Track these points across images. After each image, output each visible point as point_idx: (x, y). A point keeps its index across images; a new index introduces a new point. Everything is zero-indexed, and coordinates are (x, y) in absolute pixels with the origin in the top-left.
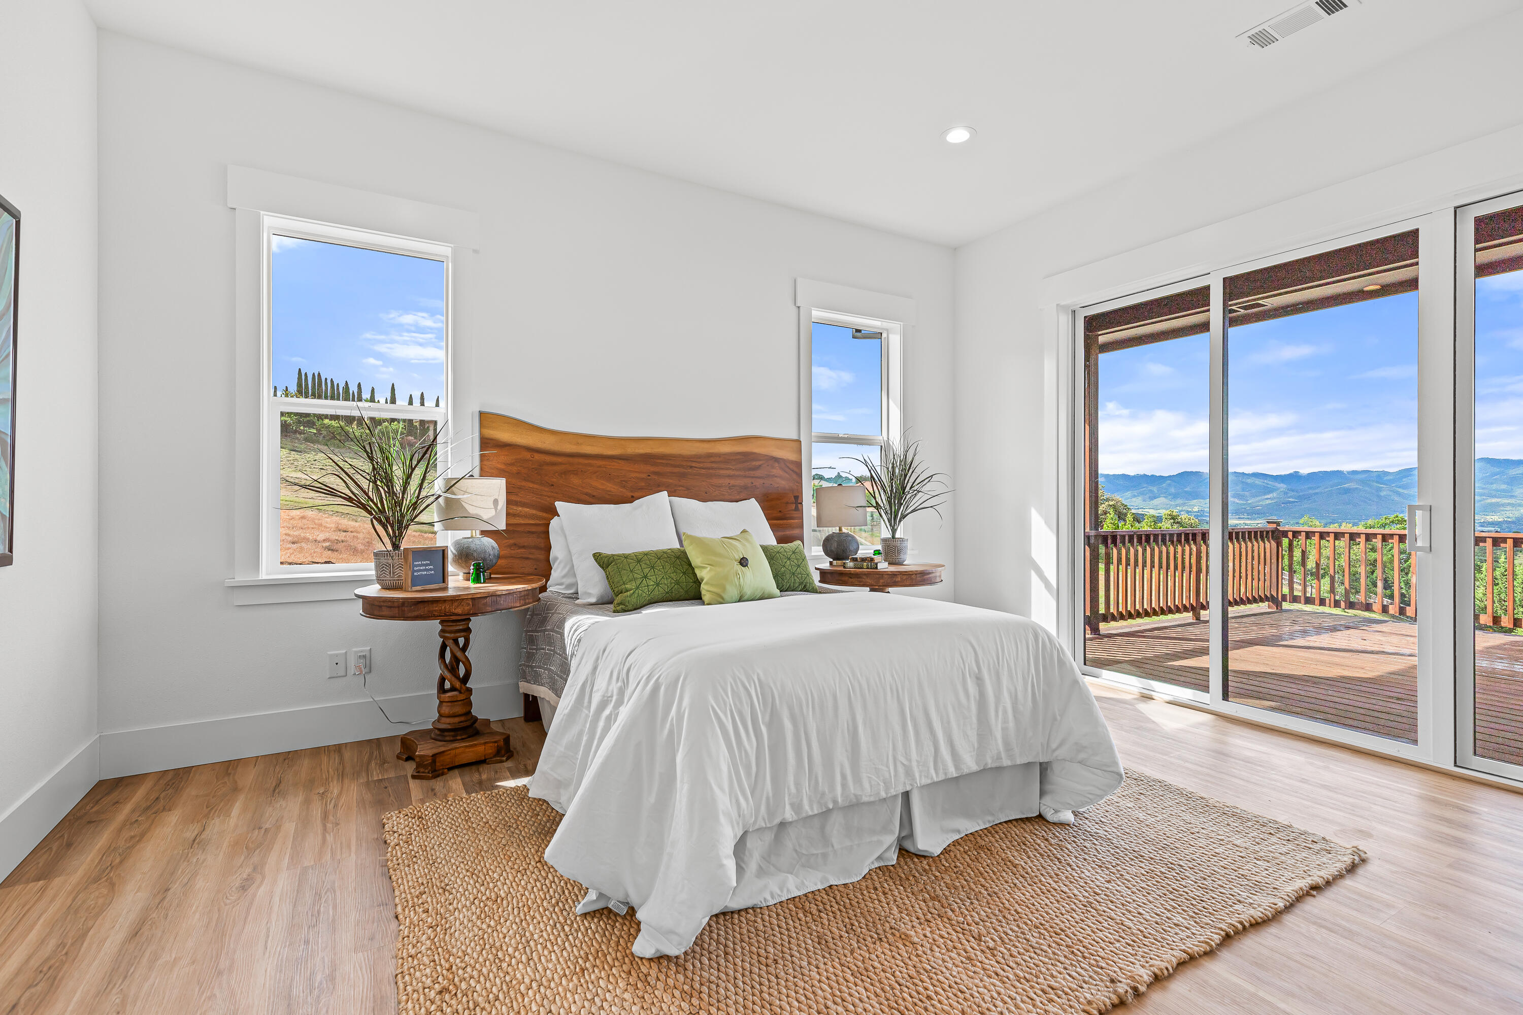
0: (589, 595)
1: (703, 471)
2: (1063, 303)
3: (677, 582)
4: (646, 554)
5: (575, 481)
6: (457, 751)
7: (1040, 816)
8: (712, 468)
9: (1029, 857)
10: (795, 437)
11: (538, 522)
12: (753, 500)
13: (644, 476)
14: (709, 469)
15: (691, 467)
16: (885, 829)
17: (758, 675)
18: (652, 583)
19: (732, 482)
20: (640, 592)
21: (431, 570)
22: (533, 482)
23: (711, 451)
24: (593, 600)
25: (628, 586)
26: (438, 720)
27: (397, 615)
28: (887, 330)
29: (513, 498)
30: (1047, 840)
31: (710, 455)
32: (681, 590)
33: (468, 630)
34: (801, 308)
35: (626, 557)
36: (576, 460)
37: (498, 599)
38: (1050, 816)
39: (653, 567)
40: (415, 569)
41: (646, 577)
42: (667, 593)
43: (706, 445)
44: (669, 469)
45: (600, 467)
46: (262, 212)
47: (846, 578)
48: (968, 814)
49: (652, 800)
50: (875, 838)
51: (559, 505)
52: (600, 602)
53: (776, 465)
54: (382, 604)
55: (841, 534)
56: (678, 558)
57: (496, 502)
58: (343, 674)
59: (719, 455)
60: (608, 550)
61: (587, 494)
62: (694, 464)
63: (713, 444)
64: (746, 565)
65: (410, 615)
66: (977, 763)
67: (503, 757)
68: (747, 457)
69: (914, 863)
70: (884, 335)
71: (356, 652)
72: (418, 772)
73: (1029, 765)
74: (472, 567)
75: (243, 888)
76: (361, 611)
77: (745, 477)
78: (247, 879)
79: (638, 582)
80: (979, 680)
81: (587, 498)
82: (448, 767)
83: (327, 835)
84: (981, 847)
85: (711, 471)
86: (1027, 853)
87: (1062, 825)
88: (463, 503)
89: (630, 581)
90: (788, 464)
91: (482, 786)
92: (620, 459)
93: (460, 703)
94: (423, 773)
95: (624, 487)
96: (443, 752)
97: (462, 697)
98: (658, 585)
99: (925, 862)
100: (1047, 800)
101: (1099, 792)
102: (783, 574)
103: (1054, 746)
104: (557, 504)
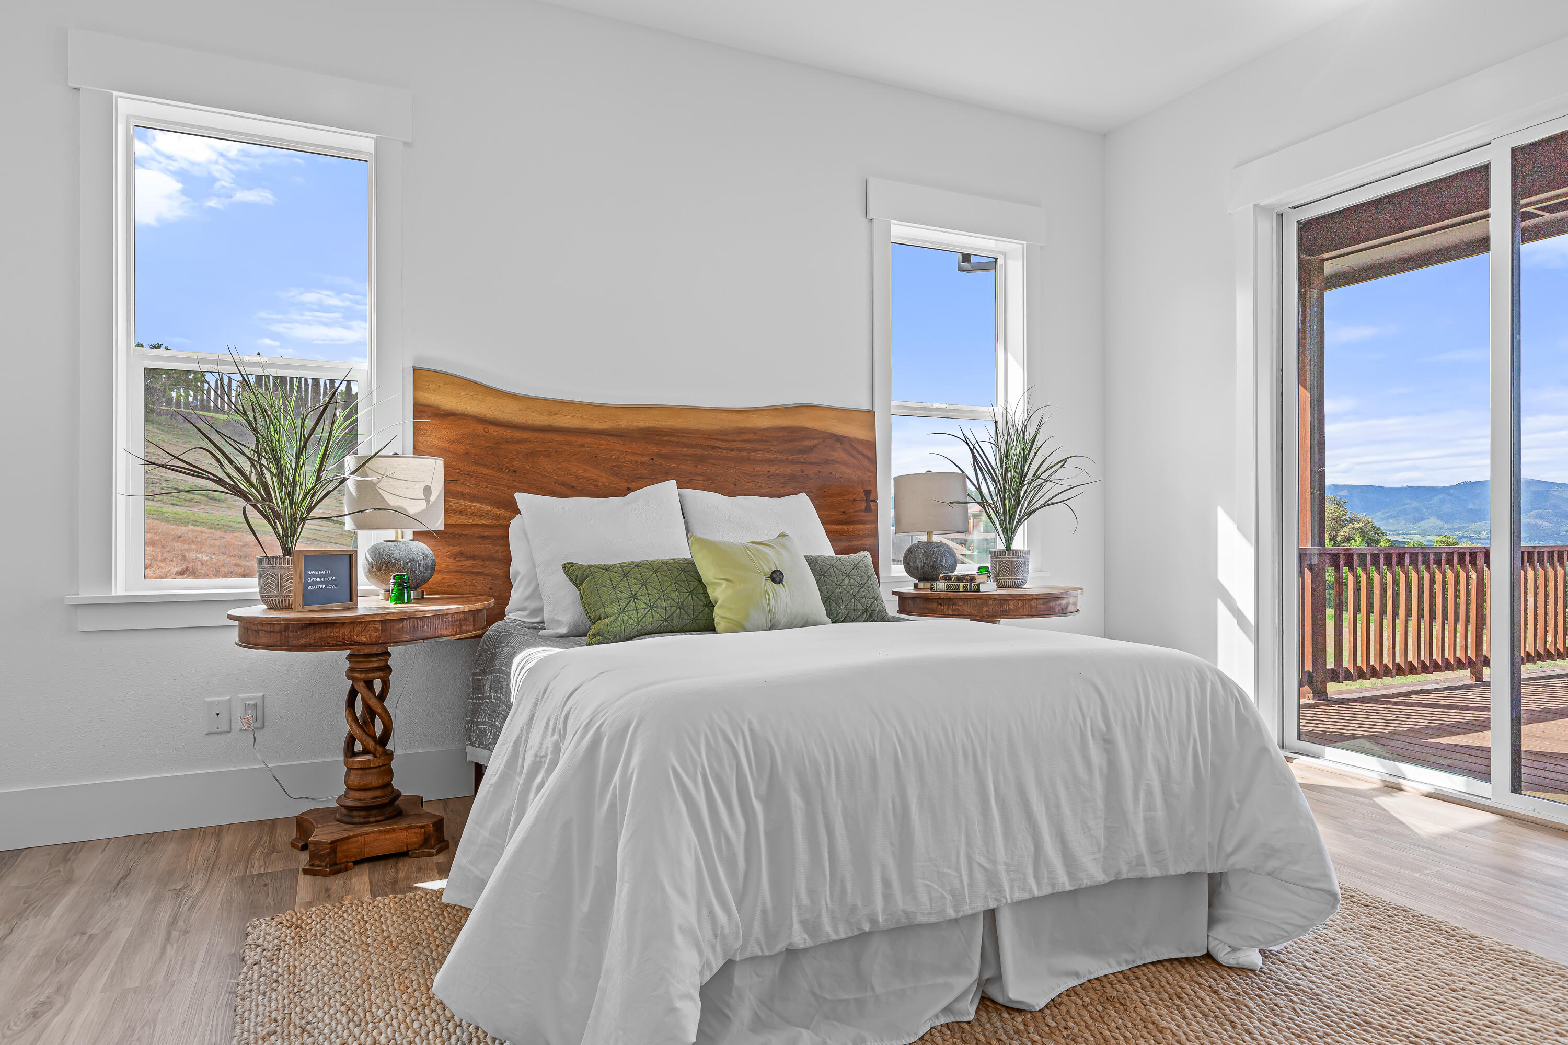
0: (559, 623)
1: (731, 454)
2: (1264, 202)
3: (680, 606)
4: (637, 565)
5: (547, 464)
6: (369, 838)
7: (1209, 956)
8: (744, 450)
9: (1184, 1018)
10: (865, 406)
11: (492, 522)
12: (803, 496)
13: (645, 459)
14: (740, 450)
15: (714, 448)
16: (958, 968)
17: (750, 723)
18: (643, 606)
19: (774, 470)
20: (626, 618)
21: (332, 582)
22: (486, 467)
23: (742, 425)
24: (563, 630)
25: (609, 610)
26: (345, 795)
27: (279, 643)
28: (1005, 254)
29: (454, 487)
30: (1216, 992)
31: (741, 431)
32: (686, 617)
33: (387, 669)
34: (875, 222)
35: (608, 568)
36: (548, 436)
37: (420, 623)
38: (1223, 956)
39: (645, 584)
40: (310, 580)
41: (634, 597)
42: (666, 620)
43: (735, 417)
44: (681, 450)
45: (582, 446)
46: (115, 93)
47: (933, 606)
48: (1094, 951)
49: (585, 907)
50: (940, 980)
51: (521, 498)
52: (574, 633)
53: (838, 445)
54: (259, 627)
55: (930, 543)
56: (683, 571)
57: (427, 490)
58: (226, 728)
59: (754, 431)
60: (582, 560)
61: (563, 484)
62: (717, 444)
63: (748, 415)
64: (780, 582)
65: (295, 642)
66: (1105, 871)
67: (433, 848)
68: (795, 434)
69: (1002, 1020)
70: (1000, 262)
71: (244, 699)
72: (312, 865)
73: (1190, 876)
74: (392, 581)
75: (35, 1015)
76: (237, 640)
77: (793, 462)
78: (43, 1004)
79: (623, 605)
80: (1108, 743)
82: (353, 859)
83: (169, 947)
84: (1110, 1000)
85: (744, 454)
86: (1181, 1011)
87: (1243, 970)
88: (381, 492)
89: (612, 602)
90: (856, 445)
91: (394, 887)
92: (611, 435)
93: (375, 770)
94: (319, 866)
95: (617, 475)
96: (348, 838)
97: (378, 763)
98: (651, 608)
99: (1019, 1019)
100: (1220, 931)
101: (1300, 921)
102: (838, 597)
103: (1229, 848)
104: (518, 496)
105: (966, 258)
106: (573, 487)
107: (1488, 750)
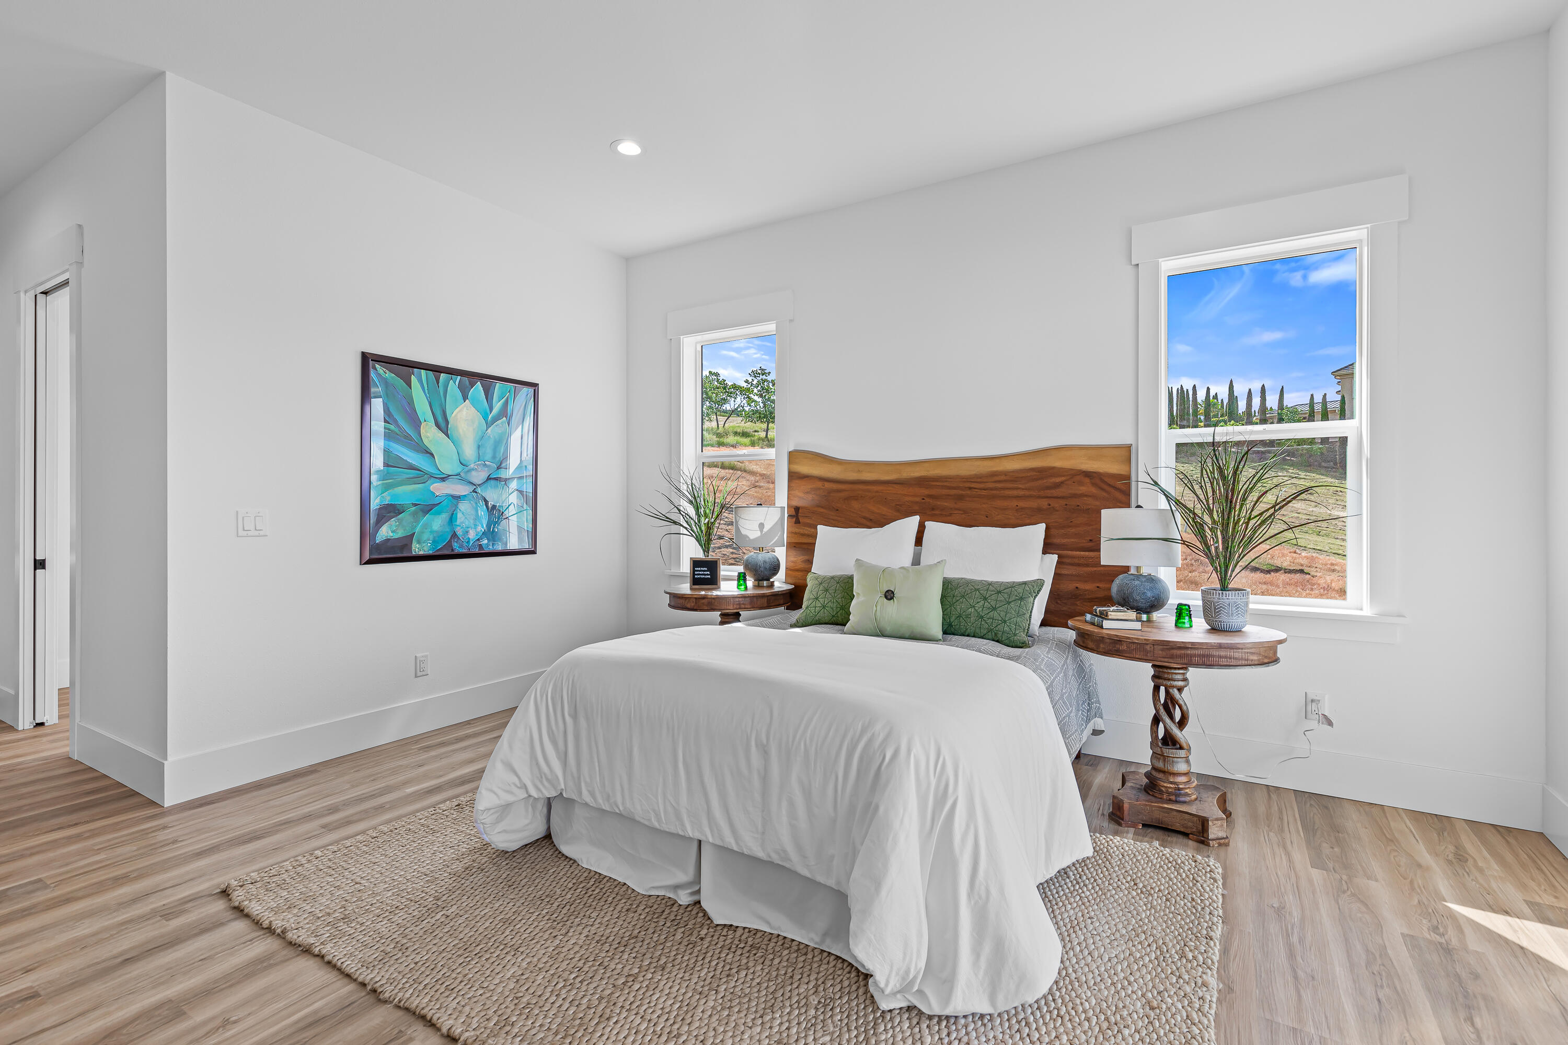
1: (984, 493)
5: (856, 505)
8: (996, 489)
13: (918, 499)
14: (991, 489)
15: (970, 488)
19: (1022, 504)
21: (708, 575)
22: (822, 507)
23: (995, 469)
31: (994, 474)
36: (857, 487)
40: (696, 573)
43: (986, 463)
44: (945, 492)
45: (877, 492)
46: (682, 338)
51: (820, 529)
59: (1005, 473)
61: (865, 518)
62: (973, 485)
63: (997, 461)
68: (1043, 473)
77: (1039, 497)
81: (864, 521)
85: (994, 492)
90: (1106, 479)
92: (896, 483)
104: (819, 527)
106: (871, 520)
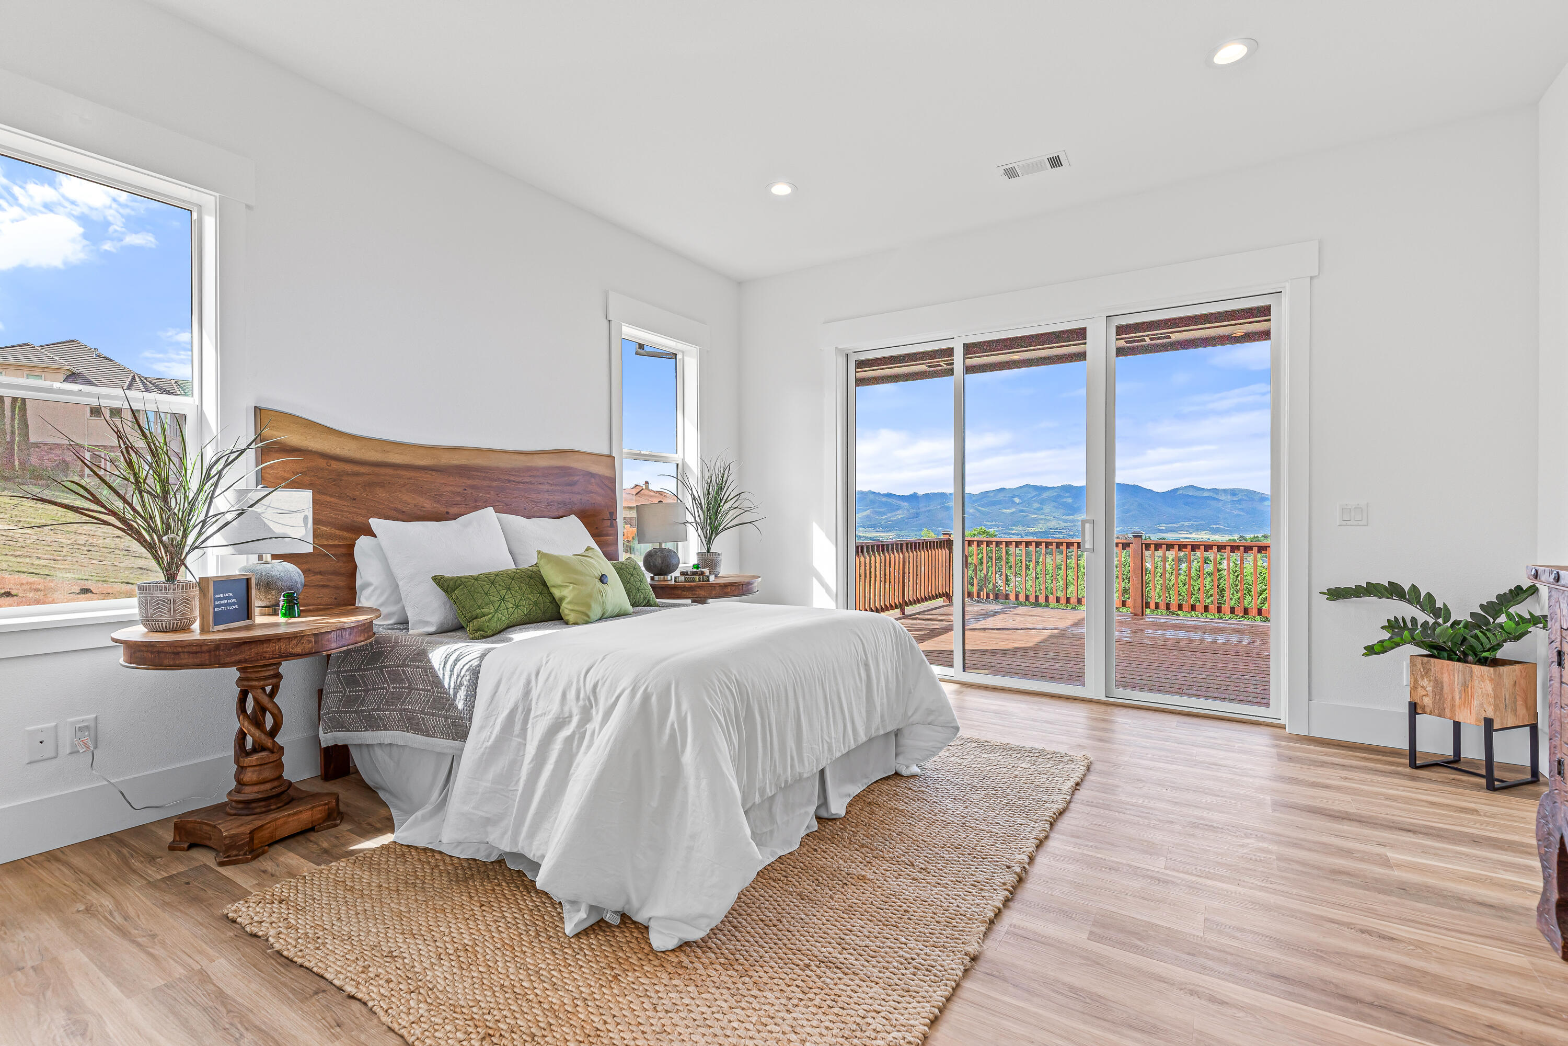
0: (427, 623)
2: (840, 347)
3: (536, 604)
4: (497, 575)
5: (381, 494)
6: (280, 822)
7: (897, 774)
8: (531, 483)
9: (906, 803)
10: (607, 452)
11: (336, 542)
12: (574, 517)
13: (459, 490)
15: (510, 481)
16: (809, 802)
18: (511, 606)
19: (551, 497)
20: (499, 615)
21: (234, 604)
22: (329, 495)
23: (529, 464)
24: (432, 629)
25: (485, 610)
26: (238, 791)
27: (207, 662)
28: (683, 352)
30: (910, 789)
31: (529, 469)
32: (539, 611)
33: (279, 676)
34: (612, 323)
35: (476, 579)
36: (382, 470)
38: (905, 772)
39: (509, 589)
40: (217, 603)
41: (503, 599)
42: (526, 615)
45: (410, 478)
47: (679, 592)
48: (852, 781)
50: (803, 811)
51: (375, 523)
52: (439, 631)
53: (593, 480)
54: (180, 650)
55: (661, 550)
56: (531, 577)
57: (306, 518)
58: (52, 754)
59: (536, 469)
60: (450, 572)
61: (395, 509)
62: (512, 478)
63: (531, 456)
64: (607, 583)
65: (228, 660)
66: (866, 736)
67: (335, 820)
68: (565, 471)
69: (830, 826)
70: (679, 357)
71: (73, 723)
72: (228, 856)
73: (887, 735)
74: (282, 598)
75: (77, 1034)
77: (562, 492)
78: (70, 1024)
79: (497, 606)
81: (395, 514)
82: (267, 844)
83: (151, 950)
84: (870, 804)
86: (903, 801)
87: (914, 776)
88: (266, 521)
89: (487, 604)
90: (603, 480)
92: (433, 470)
93: (272, 764)
94: (236, 856)
95: (438, 502)
96: (262, 826)
97: (274, 757)
98: (517, 607)
99: (838, 823)
100: (901, 759)
101: (939, 745)
103: (910, 714)
104: (371, 521)
105: (641, 346)
106: (404, 512)
107: (952, 651)
